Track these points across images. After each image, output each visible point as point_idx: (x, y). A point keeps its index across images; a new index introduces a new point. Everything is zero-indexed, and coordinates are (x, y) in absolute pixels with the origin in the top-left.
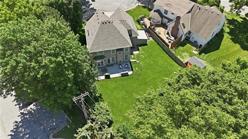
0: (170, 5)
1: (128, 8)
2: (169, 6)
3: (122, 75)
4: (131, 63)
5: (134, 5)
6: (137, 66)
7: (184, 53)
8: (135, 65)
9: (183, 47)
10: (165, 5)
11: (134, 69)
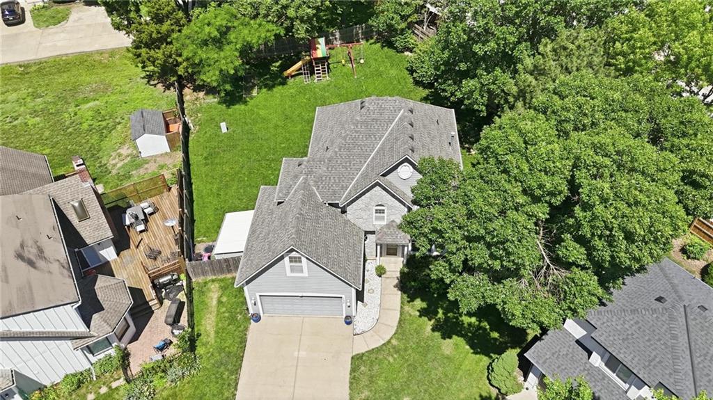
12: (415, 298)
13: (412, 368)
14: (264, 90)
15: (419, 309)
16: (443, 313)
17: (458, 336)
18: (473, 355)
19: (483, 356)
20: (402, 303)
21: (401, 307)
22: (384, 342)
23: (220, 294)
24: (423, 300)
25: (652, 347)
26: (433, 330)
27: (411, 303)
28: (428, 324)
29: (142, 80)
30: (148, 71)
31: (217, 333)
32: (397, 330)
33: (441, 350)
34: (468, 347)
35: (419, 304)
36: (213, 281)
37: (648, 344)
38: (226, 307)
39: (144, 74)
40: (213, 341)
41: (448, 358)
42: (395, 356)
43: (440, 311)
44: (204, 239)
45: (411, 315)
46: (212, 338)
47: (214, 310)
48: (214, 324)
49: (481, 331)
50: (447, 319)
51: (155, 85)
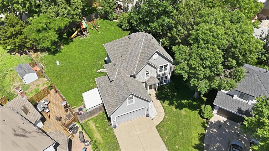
0: (18, 133)
10: (27, 135)
12: (165, 101)
13: (176, 123)
14: (65, 45)
15: (168, 103)
16: (176, 102)
17: (185, 108)
18: (192, 112)
19: (195, 111)
20: (161, 103)
21: (162, 105)
22: (163, 118)
23: (95, 124)
24: (167, 100)
25: (253, 86)
26: (176, 108)
27: (164, 103)
28: (173, 108)
29: (7, 54)
30: (8, 50)
31: (102, 138)
32: (165, 113)
33: (182, 114)
34: (189, 110)
35: (167, 102)
36: (89, 120)
37: (252, 86)
38: (100, 127)
39: (6, 51)
40: (103, 141)
41: (185, 115)
42: (169, 121)
43: (174, 102)
44: (75, 106)
45: (166, 107)
46: (102, 141)
47: (96, 130)
48: (99, 135)
49: (190, 104)
50: (178, 104)
51: (15, 54)
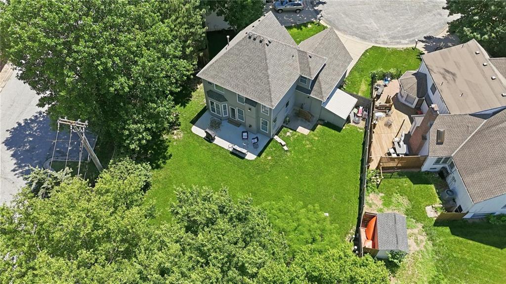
0: (451, 76)
1: (387, 43)
2: (448, 78)
3: (235, 152)
4: (272, 141)
5: (407, 42)
6: (276, 154)
7: (402, 195)
8: (274, 149)
9: (414, 184)
10: (443, 71)
11: (264, 155)
